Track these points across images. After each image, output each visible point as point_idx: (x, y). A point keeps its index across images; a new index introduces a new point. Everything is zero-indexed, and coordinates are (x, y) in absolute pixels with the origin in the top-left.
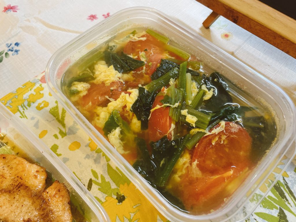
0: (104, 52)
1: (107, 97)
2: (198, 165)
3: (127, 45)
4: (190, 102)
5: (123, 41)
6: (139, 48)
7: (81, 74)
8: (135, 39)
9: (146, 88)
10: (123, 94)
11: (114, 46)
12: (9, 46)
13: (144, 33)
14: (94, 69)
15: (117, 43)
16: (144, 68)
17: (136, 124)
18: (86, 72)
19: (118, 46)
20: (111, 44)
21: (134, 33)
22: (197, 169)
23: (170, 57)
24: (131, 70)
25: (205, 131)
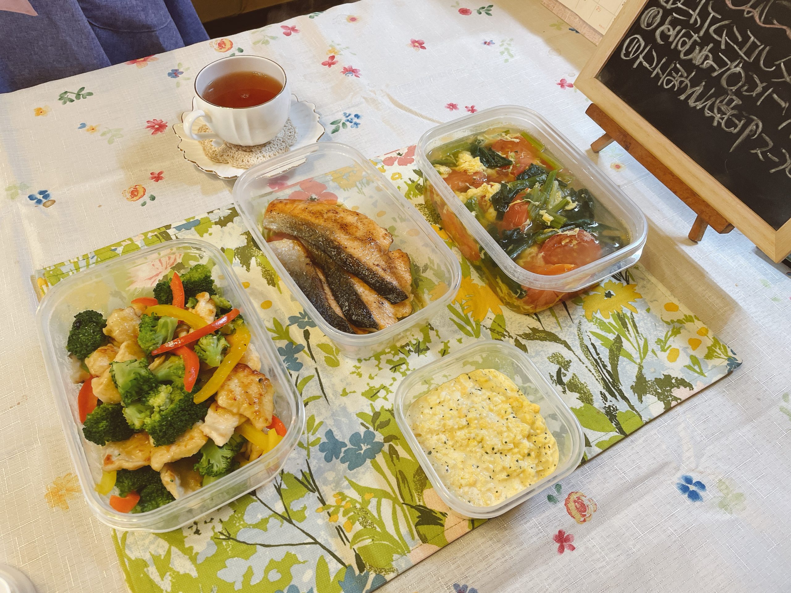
0: (471, 144)
1: (468, 184)
2: (544, 257)
3: (497, 142)
4: (550, 207)
5: (493, 138)
6: (509, 148)
7: (444, 159)
8: (507, 139)
9: (509, 186)
10: (485, 184)
11: (483, 140)
12: (347, 117)
13: (518, 135)
14: (457, 157)
15: (486, 138)
16: (511, 167)
17: (492, 213)
18: (449, 158)
19: (487, 142)
20: (480, 138)
21: (507, 132)
22: (542, 260)
23: (541, 164)
24: (497, 166)
25: (558, 231)
